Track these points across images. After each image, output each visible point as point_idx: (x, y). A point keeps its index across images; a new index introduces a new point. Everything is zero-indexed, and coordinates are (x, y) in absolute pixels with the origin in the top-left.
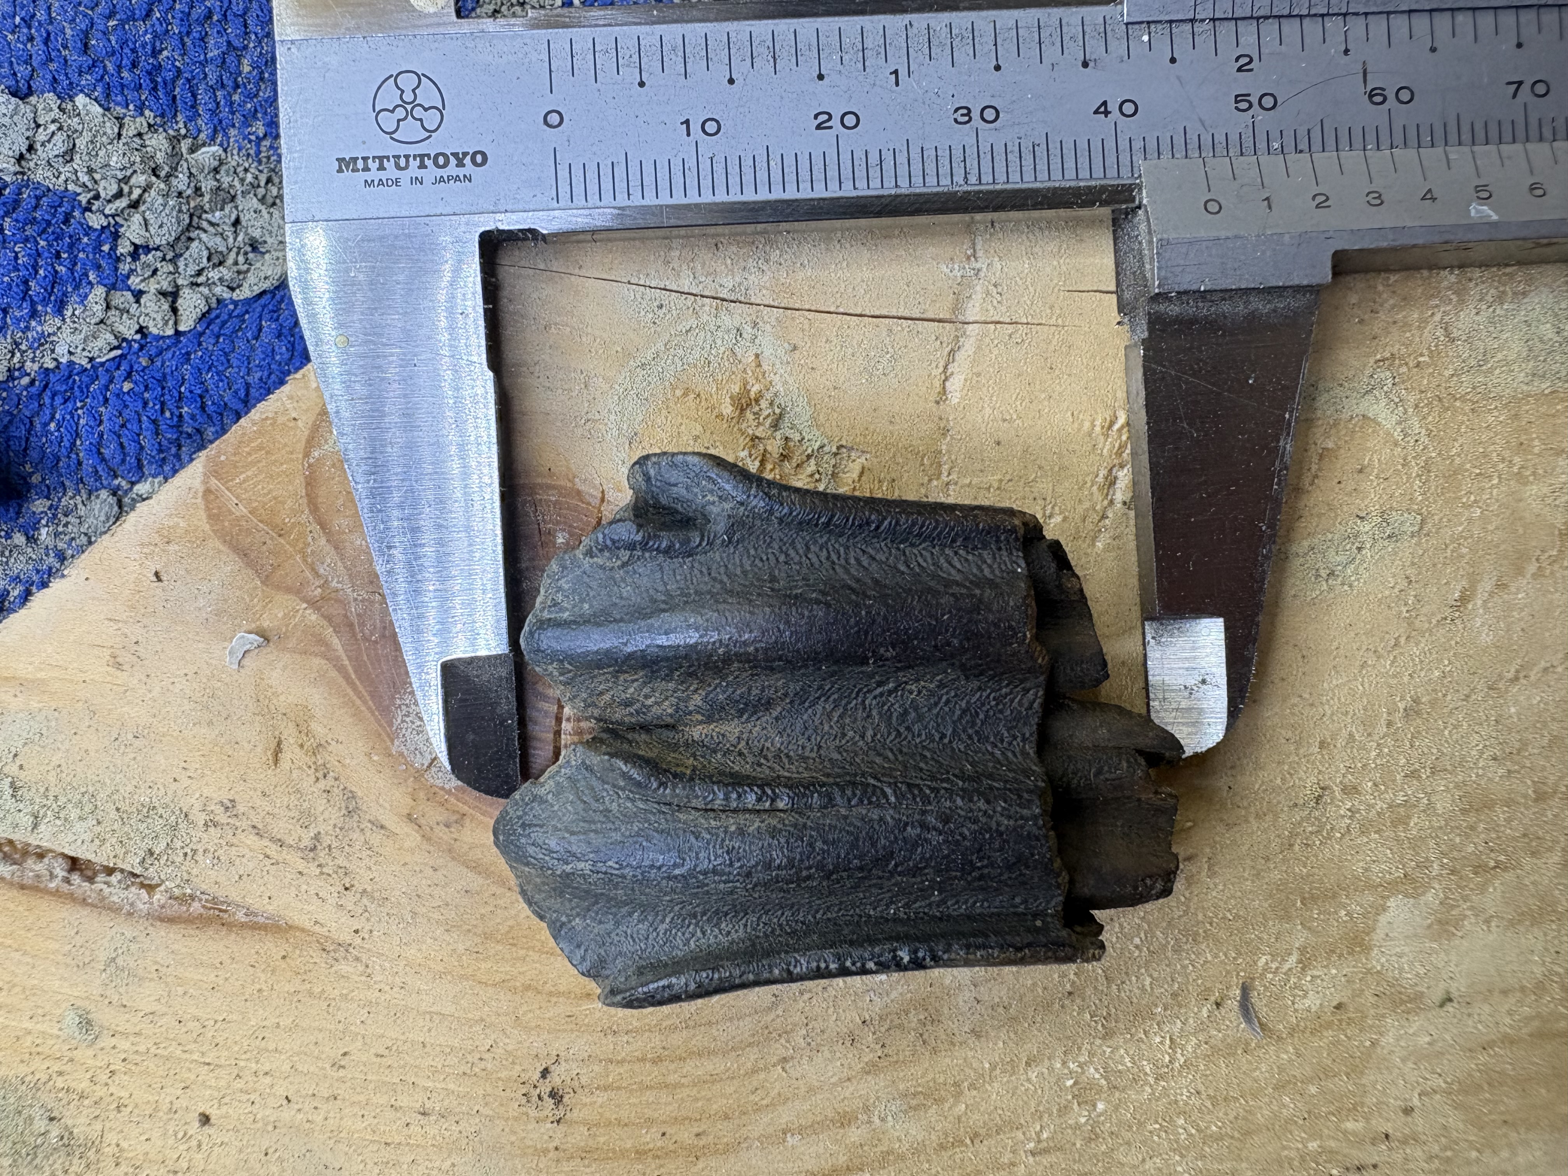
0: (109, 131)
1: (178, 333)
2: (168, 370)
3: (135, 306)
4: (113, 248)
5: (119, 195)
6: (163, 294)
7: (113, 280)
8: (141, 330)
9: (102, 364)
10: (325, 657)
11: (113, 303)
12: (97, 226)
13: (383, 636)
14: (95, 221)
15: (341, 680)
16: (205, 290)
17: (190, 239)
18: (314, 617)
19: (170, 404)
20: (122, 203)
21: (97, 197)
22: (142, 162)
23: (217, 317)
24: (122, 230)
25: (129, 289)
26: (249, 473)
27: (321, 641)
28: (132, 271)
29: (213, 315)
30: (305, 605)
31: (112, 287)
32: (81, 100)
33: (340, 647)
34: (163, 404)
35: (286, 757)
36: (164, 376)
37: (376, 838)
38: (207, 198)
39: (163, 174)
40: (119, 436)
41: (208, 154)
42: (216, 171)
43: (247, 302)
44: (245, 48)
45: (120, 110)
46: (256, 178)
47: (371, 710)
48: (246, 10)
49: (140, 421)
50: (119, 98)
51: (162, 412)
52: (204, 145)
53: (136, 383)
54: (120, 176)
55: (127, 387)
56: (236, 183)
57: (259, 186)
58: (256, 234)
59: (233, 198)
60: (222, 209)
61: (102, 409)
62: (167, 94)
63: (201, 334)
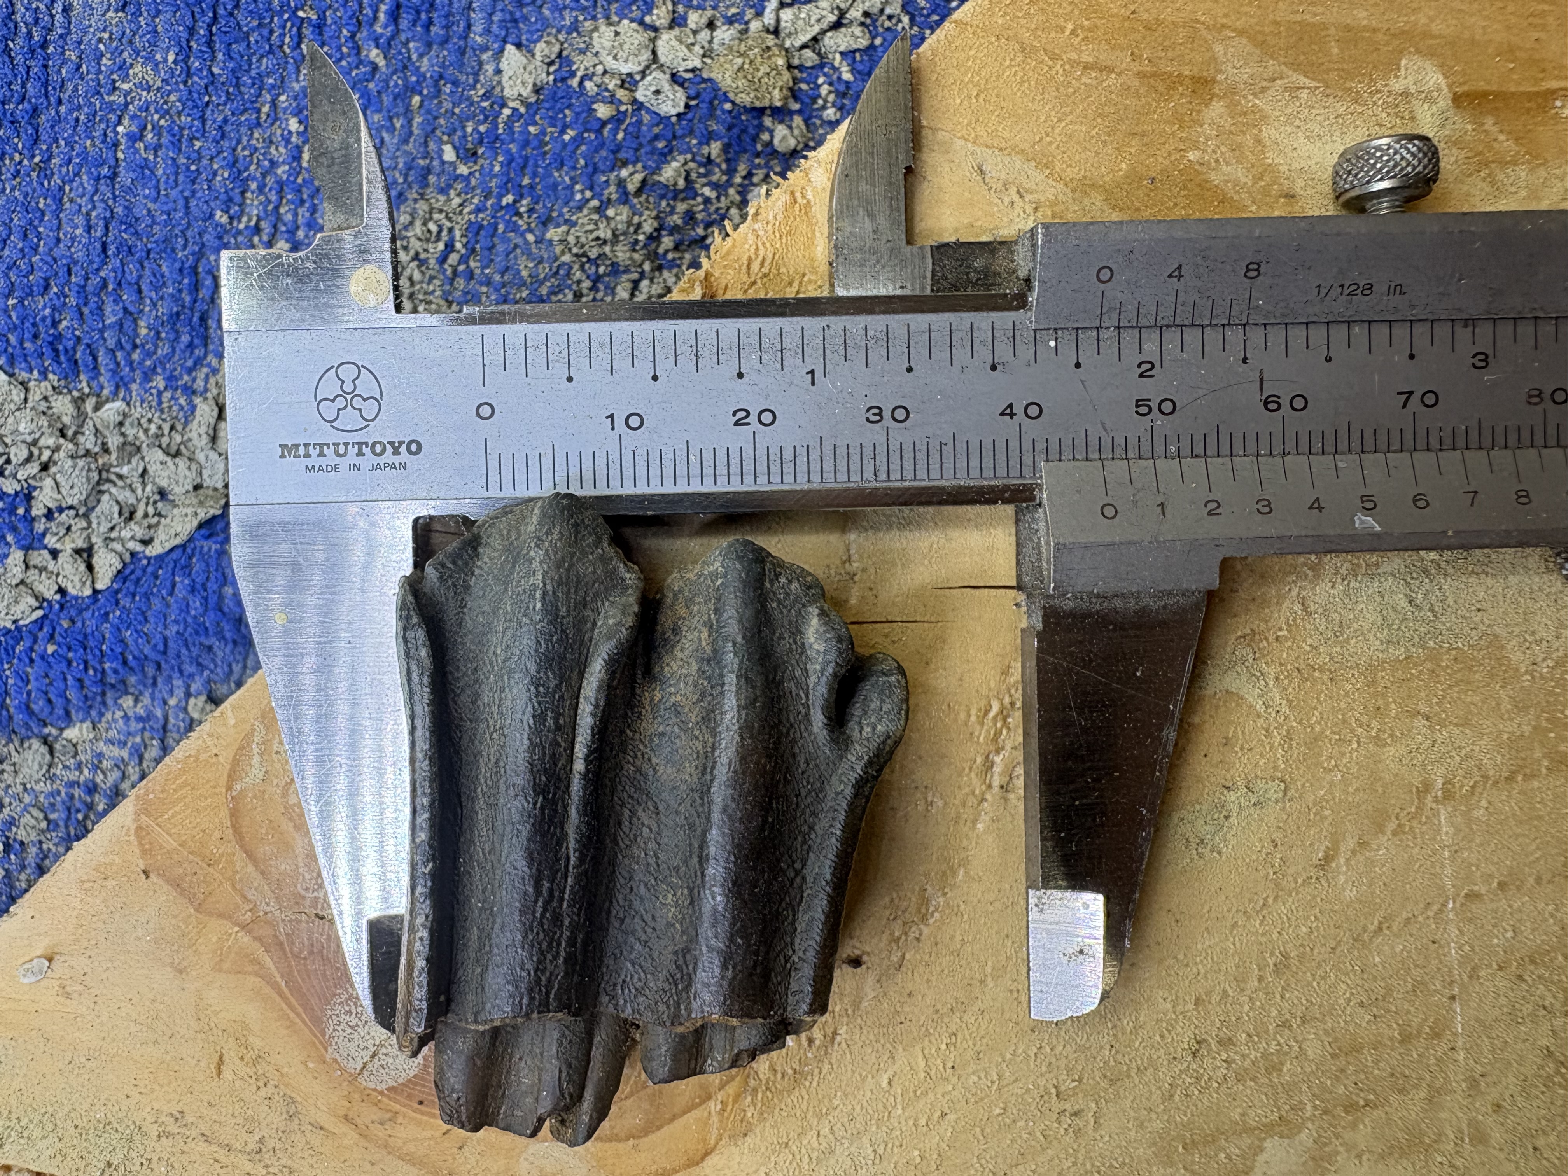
0: (16, 398)
1: (95, 592)
2: (89, 630)
3: (53, 562)
4: (28, 510)
5: (29, 459)
6: (78, 552)
7: (29, 541)
9: (26, 626)
10: (257, 974)
11: (31, 563)
12: (11, 491)
13: (311, 953)
14: (9, 486)
15: (275, 995)
16: (118, 545)
17: (101, 492)
18: (246, 939)
21: (8, 461)
22: (50, 426)
23: (132, 572)
24: (35, 494)
25: (46, 547)
26: (177, 809)
27: (254, 960)
28: (46, 531)
29: (127, 572)
30: (236, 929)
31: (27, 549)
33: (272, 966)
34: (86, 663)
36: (86, 636)
37: (316, 1139)
38: (114, 456)
39: (70, 433)
40: (46, 693)
41: (112, 409)
42: (121, 424)
43: (160, 558)
44: (141, 311)
45: (24, 375)
46: (160, 428)
47: (304, 1022)
48: (140, 277)
49: (65, 679)
50: (23, 365)
51: (86, 669)
52: (107, 401)
53: (59, 645)
54: (29, 439)
55: (51, 649)
56: (141, 435)
57: (163, 435)
58: (164, 483)
59: (139, 449)
60: (129, 462)
61: (29, 670)
62: (69, 360)
63: (117, 592)
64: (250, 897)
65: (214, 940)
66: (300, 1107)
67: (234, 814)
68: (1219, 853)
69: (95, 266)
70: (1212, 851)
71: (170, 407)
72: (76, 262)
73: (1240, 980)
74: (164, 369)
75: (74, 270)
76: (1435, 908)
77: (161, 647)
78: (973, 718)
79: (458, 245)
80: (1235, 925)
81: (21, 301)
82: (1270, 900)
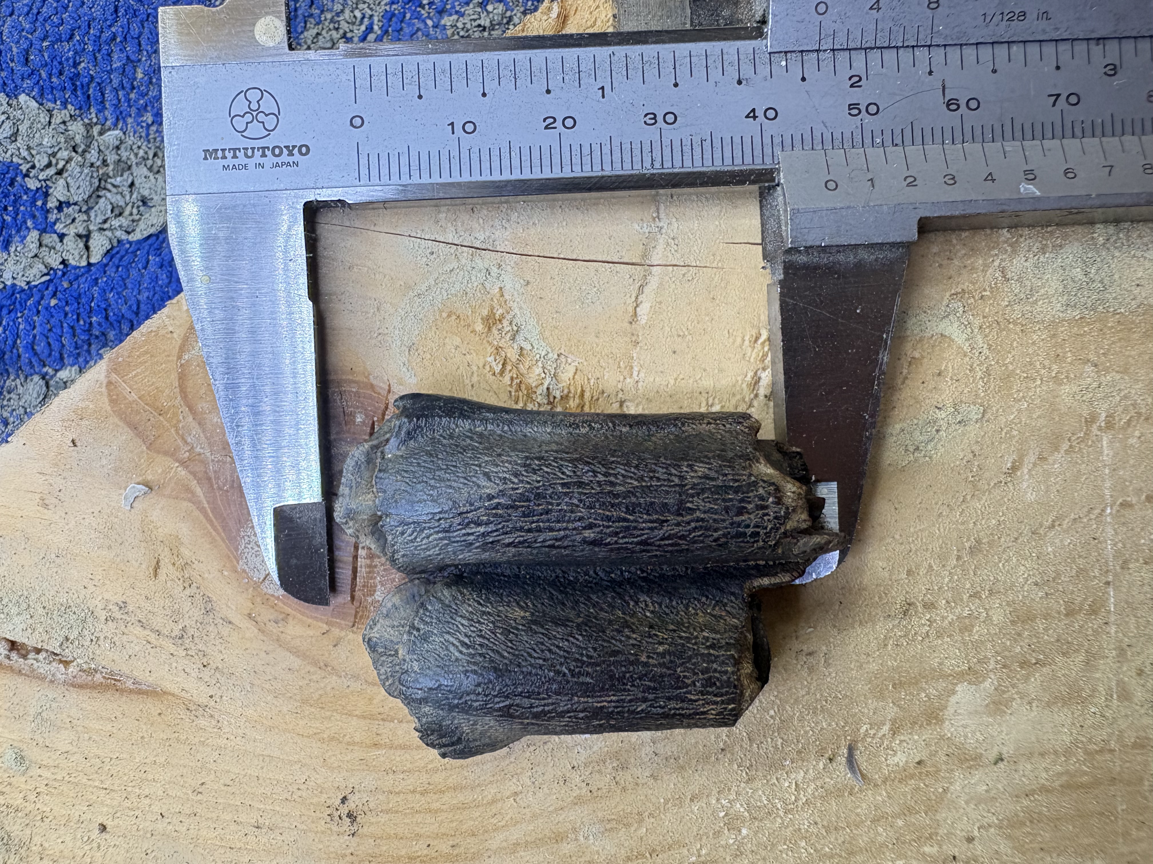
0: (42, 120)
1: (89, 264)
2: (82, 291)
3: (60, 244)
4: (45, 203)
5: (49, 165)
6: (80, 236)
7: (44, 226)
8: (63, 262)
9: (36, 286)
10: (190, 501)
11: (44, 242)
12: (33, 188)
13: (232, 487)
14: (32, 184)
15: (202, 517)
16: (109, 233)
17: (99, 197)
18: (183, 473)
19: (84, 315)
20: (51, 171)
21: (33, 167)
22: (66, 142)
23: (118, 253)
24: (51, 191)
25: (55, 232)
26: (139, 370)
27: (188, 490)
28: (57, 220)
29: (114, 251)
30: (177, 464)
31: (43, 231)
32: (23, 98)
33: (201, 495)
34: (78, 315)
35: (162, 572)
36: (80, 295)
37: (225, 631)
38: (111, 167)
39: (80, 150)
40: (47, 338)
41: (112, 136)
42: (118, 148)
43: (139, 242)
44: (140, 60)
45: (50, 105)
46: (146, 153)
47: (223, 540)
48: (140, 34)
49: (62, 327)
50: (50, 96)
51: (78, 320)
52: (109, 129)
53: (59, 300)
54: (50, 151)
55: (53, 302)
56: (132, 156)
57: (148, 159)
58: (146, 193)
59: (129, 168)
60: (122, 175)
61: (36, 318)
62: (83, 94)
63: (106, 265)
64: (189, 440)
65: (160, 471)
66: (215, 605)
67: (182, 377)
68: (930, 458)
69: (108, 23)
70: (925, 456)
71: (155, 139)
72: (94, 19)
73: (943, 558)
74: (153, 107)
75: (93, 25)
76: (1097, 512)
77: (134, 308)
78: (747, 343)
79: (376, 28)
80: (940, 515)
81: (53, 44)
82: (969, 497)
